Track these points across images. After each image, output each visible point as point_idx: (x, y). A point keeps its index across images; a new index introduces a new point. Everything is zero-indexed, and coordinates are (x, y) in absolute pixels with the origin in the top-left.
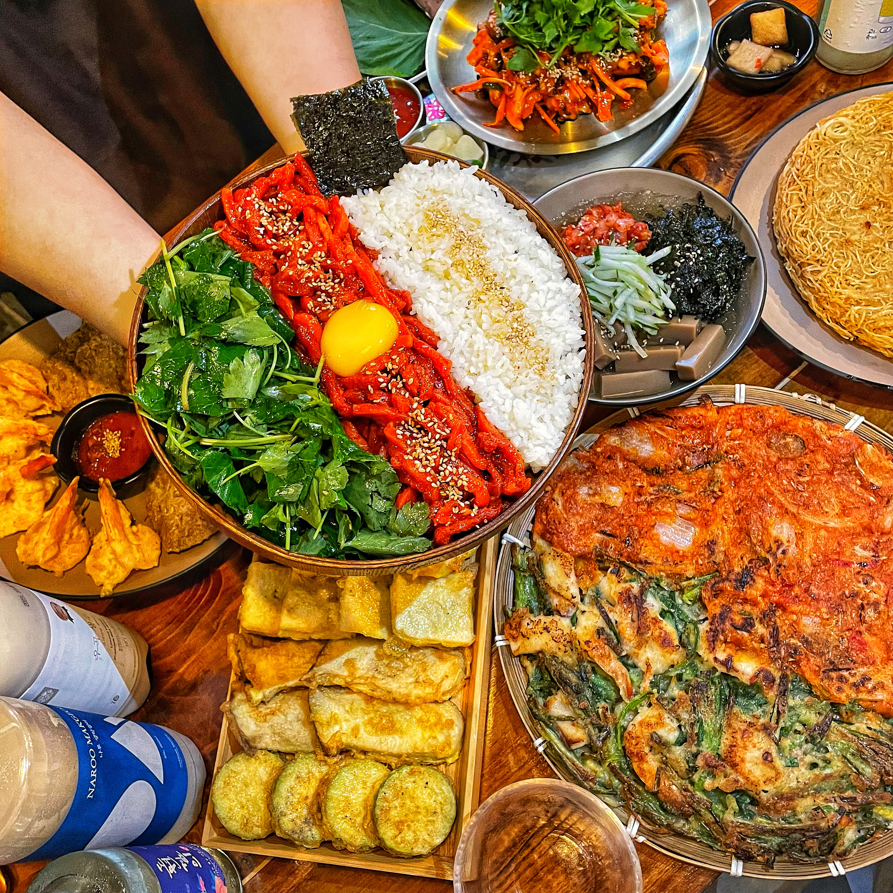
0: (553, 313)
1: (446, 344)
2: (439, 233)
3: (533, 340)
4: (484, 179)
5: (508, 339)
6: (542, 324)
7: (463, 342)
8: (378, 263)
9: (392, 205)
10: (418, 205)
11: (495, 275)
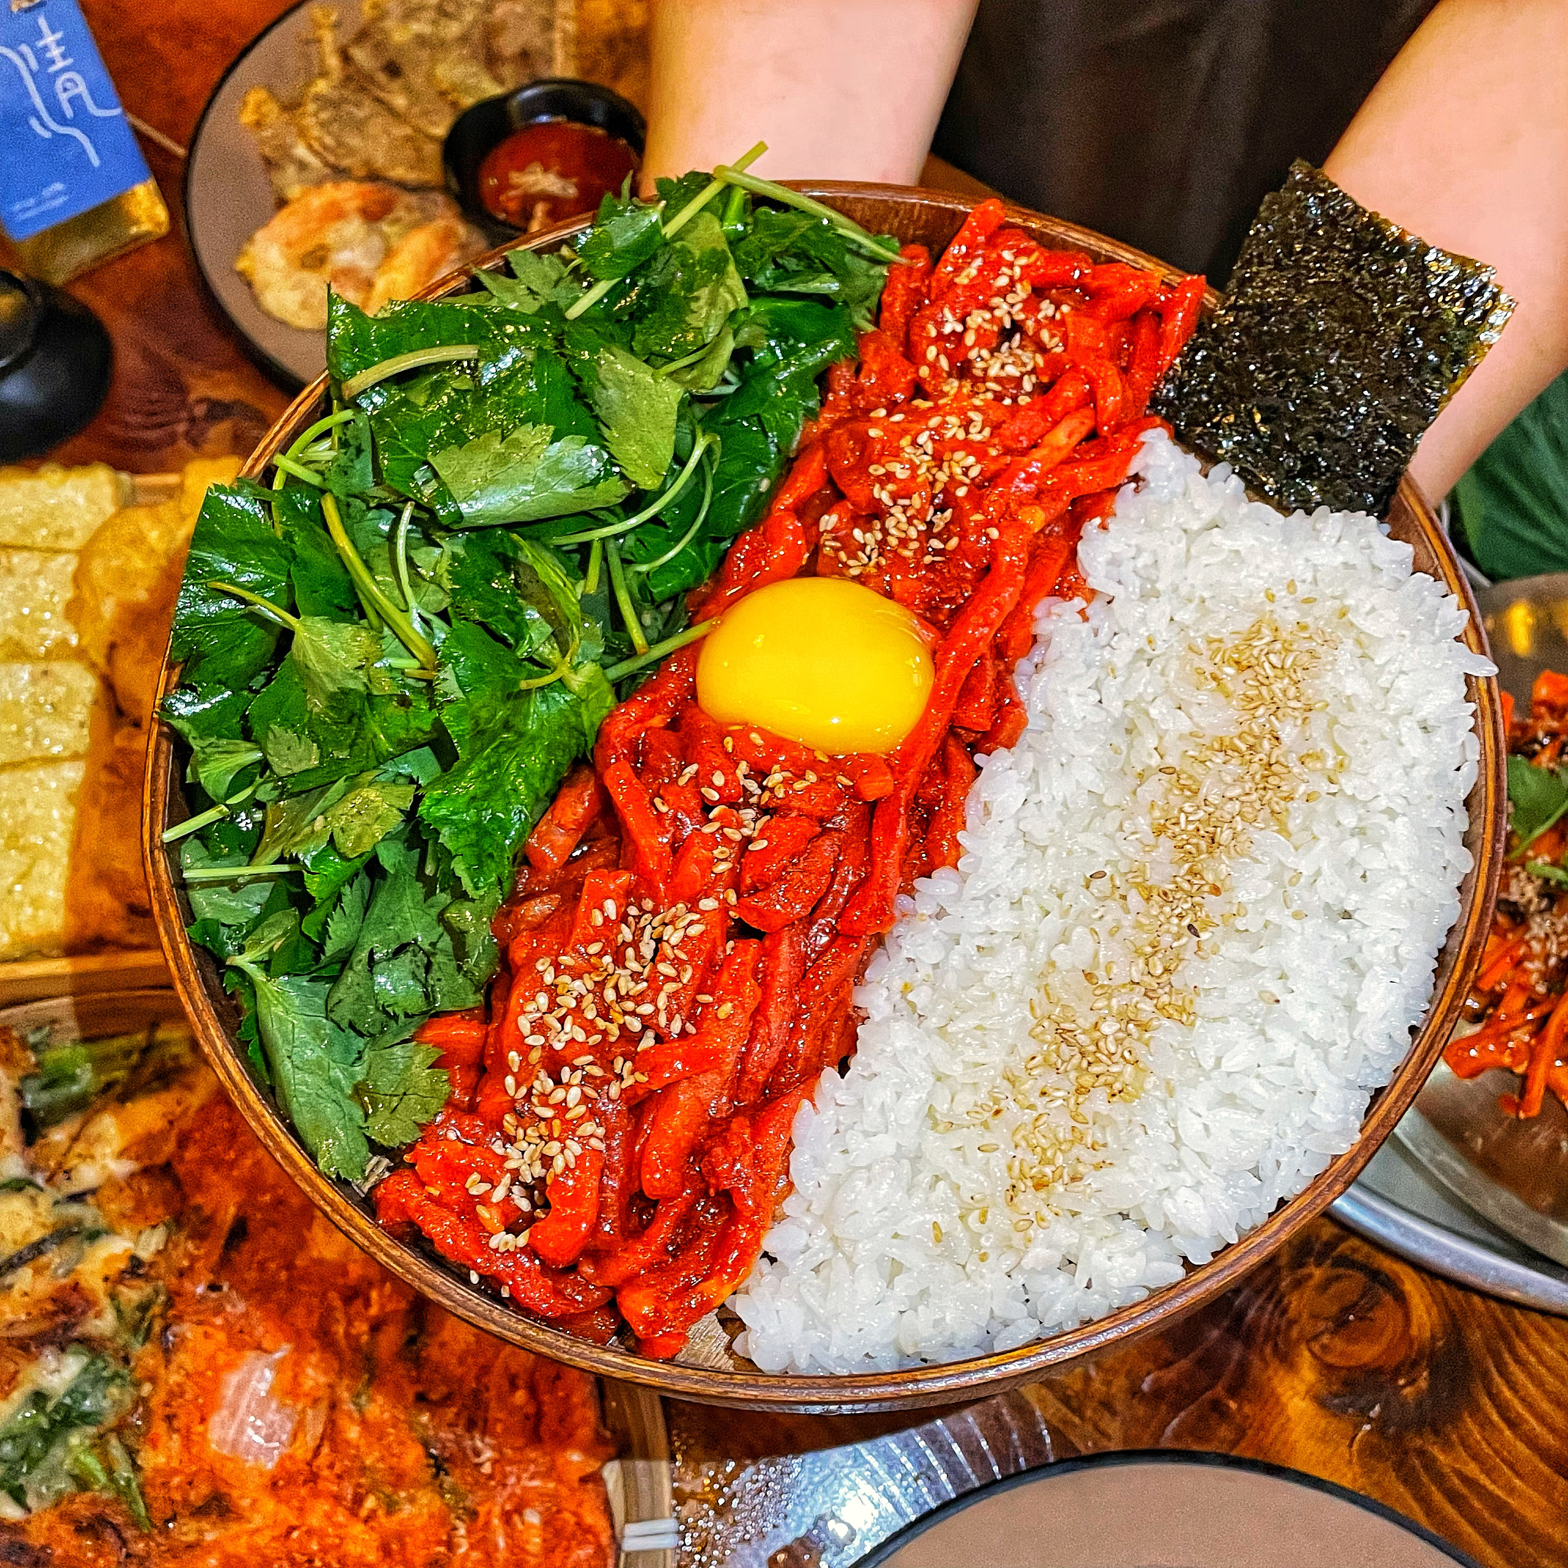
0: (1224, 1113)
1: (953, 888)
2: (1230, 687)
3: (1098, 1102)
4: (1473, 706)
5: (1061, 1032)
6: (1172, 1104)
7: (979, 924)
8: (1054, 610)
9: (1228, 544)
10: (1271, 598)
11: (1216, 890)
